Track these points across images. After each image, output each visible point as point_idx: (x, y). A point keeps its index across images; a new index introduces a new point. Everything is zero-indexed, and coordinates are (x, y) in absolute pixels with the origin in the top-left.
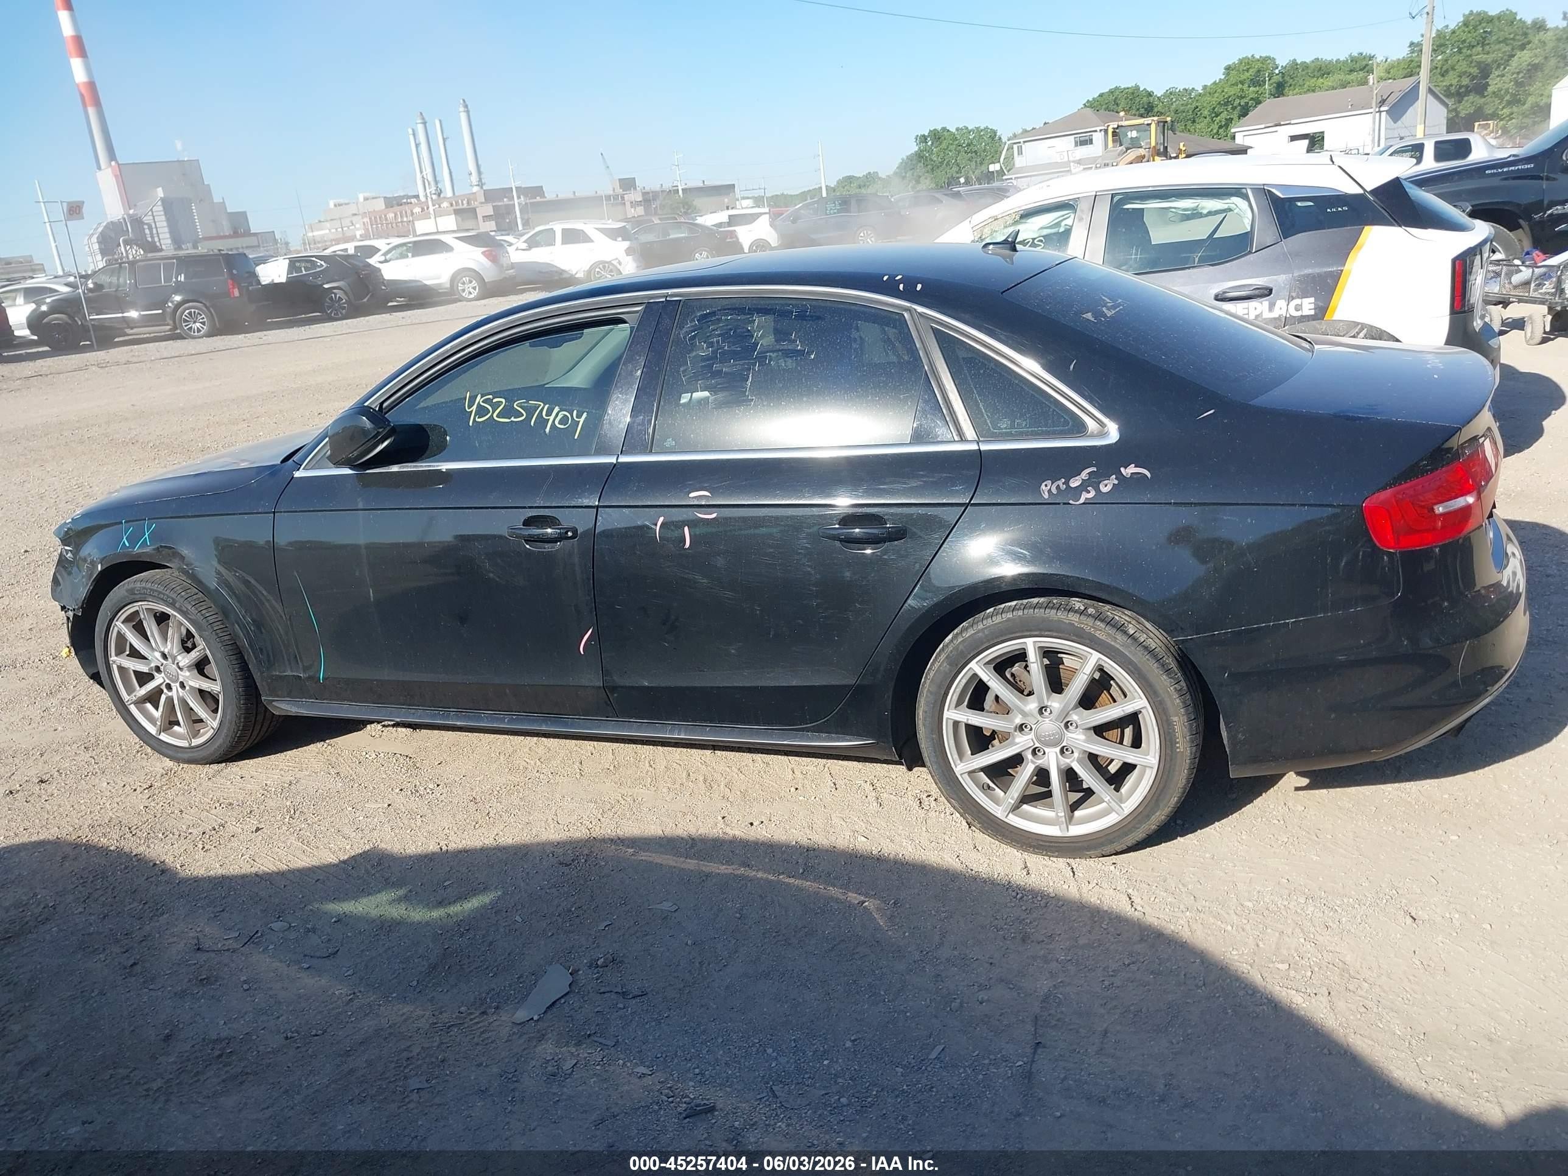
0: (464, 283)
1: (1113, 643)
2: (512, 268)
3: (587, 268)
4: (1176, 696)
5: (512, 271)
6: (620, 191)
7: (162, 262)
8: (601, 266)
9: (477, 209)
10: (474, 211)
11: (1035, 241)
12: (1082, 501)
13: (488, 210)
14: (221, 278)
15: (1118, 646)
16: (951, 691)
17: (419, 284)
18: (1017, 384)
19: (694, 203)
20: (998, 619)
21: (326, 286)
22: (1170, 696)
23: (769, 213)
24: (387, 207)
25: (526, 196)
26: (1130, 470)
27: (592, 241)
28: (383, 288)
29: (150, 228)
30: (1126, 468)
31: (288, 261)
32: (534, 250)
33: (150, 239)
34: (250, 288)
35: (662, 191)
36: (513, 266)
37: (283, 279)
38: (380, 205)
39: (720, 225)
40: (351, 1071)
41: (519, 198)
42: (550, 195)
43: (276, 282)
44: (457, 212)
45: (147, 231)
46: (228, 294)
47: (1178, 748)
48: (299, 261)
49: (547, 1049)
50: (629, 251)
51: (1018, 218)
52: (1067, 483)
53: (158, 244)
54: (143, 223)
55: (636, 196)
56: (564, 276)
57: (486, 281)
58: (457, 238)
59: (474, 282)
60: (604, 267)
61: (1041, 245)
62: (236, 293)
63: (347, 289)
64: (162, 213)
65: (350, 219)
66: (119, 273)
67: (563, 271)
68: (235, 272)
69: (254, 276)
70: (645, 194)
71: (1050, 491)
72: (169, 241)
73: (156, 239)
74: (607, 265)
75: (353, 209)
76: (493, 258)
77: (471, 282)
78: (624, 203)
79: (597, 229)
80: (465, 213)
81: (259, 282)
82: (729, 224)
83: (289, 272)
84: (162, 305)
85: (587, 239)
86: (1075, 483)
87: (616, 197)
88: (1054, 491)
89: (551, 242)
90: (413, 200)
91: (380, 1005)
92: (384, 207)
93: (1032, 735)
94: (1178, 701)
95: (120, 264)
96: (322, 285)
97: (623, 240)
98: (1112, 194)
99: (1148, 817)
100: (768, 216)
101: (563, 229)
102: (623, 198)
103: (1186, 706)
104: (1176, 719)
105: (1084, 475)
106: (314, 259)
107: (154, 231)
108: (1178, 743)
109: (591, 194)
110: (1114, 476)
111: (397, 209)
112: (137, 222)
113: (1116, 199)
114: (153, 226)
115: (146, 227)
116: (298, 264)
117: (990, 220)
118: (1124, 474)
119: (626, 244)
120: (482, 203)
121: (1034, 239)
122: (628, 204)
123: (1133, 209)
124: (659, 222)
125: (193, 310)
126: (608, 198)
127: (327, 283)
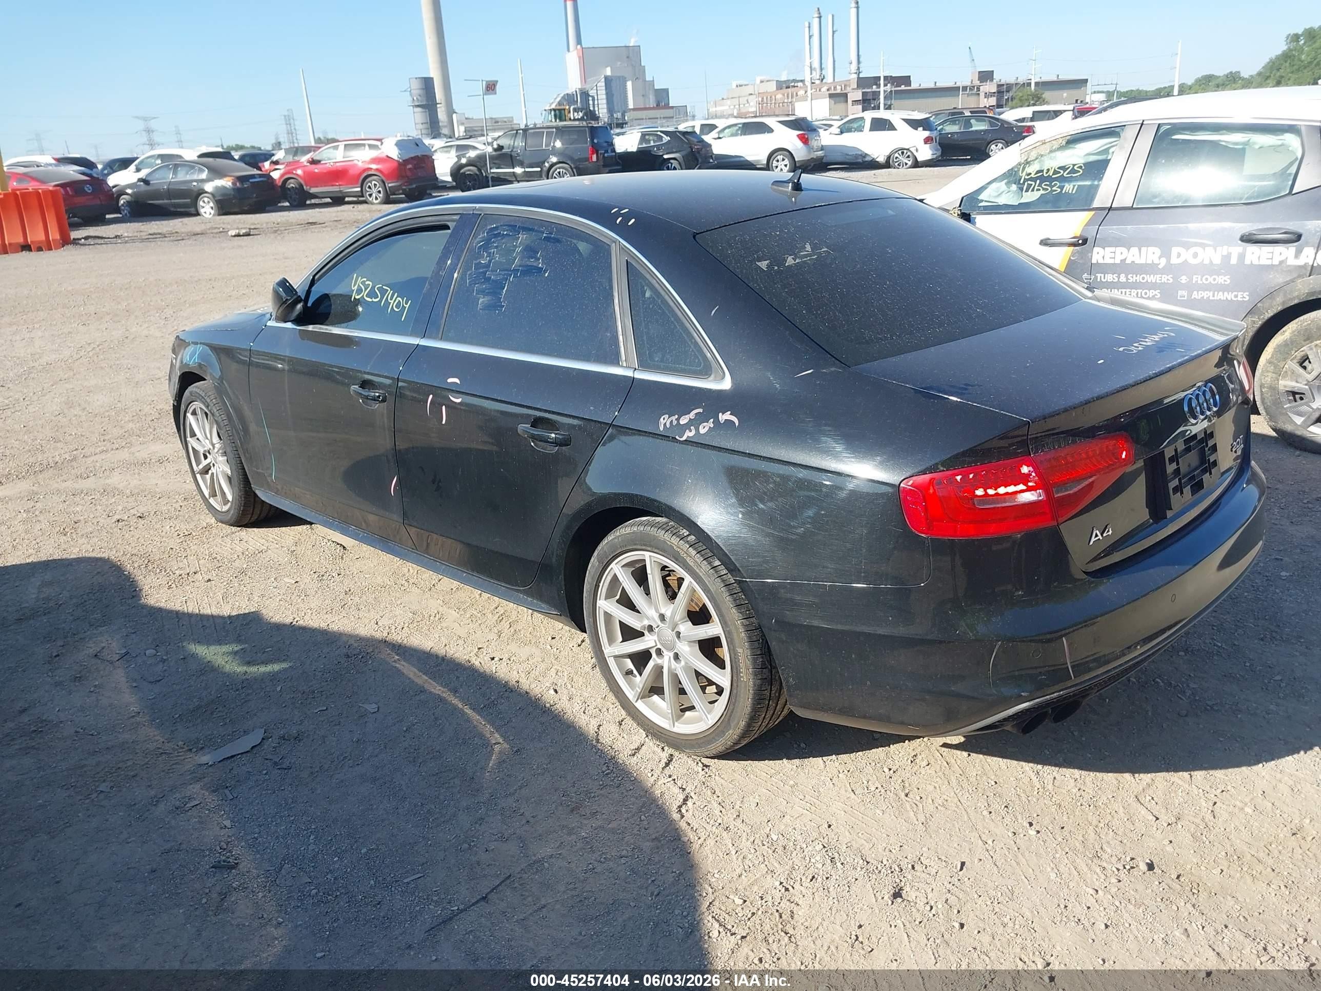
0: (778, 161)
1: (698, 571)
2: (822, 150)
3: (887, 154)
4: (741, 630)
5: (821, 152)
6: (977, 83)
7: (545, 130)
8: (900, 152)
9: (849, 95)
10: (845, 96)
11: (1075, 168)
12: (684, 438)
13: (858, 95)
14: (585, 145)
15: (701, 574)
16: (601, 585)
17: (742, 159)
18: (672, 322)
19: (1043, 96)
20: (628, 530)
21: (666, 157)
22: (737, 629)
23: (1073, 110)
24: (777, 89)
25: (892, 84)
26: (724, 417)
27: (896, 130)
28: (711, 161)
29: (593, 100)
30: (723, 414)
31: (640, 134)
32: (845, 135)
33: (592, 109)
34: (606, 155)
35: (1016, 84)
36: (822, 148)
37: (634, 149)
38: (772, 87)
39: (1023, 120)
40: (84, 766)
41: (885, 85)
42: (914, 85)
43: (629, 150)
44: (831, 96)
45: (591, 102)
46: (588, 159)
47: (742, 677)
48: (648, 134)
49: (196, 788)
50: (927, 140)
51: (1064, 143)
52: (678, 420)
53: (597, 113)
54: (589, 96)
55: (991, 87)
56: (866, 159)
57: (796, 160)
58: (780, 122)
59: (786, 160)
60: (903, 153)
61: (1079, 172)
62: (594, 158)
63: (681, 160)
64: (604, 88)
65: (746, 98)
66: (516, 136)
67: (866, 154)
68: (595, 141)
69: (611, 144)
70: (999, 86)
71: (665, 424)
72: (605, 111)
73: (596, 109)
74: (905, 151)
75: (750, 89)
76: (804, 140)
77: (783, 160)
78: (979, 94)
79: (903, 120)
80: (839, 97)
81: (614, 150)
82: (1032, 119)
83: (641, 142)
84: (540, 164)
85: (892, 127)
86: (684, 420)
87: (972, 88)
88: (668, 425)
89: (860, 129)
90: (800, 84)
91: (144, 725)
92: (775, 89)
93: (655, 637)
94: (743, 634)
95: (517, 130)
96: (662, 155)
97: (924, 130)
98: (1159, 124)
99: (723, 733)
100: (1072, 112)
101: (873, 119)
102: (978, 89)
103: (751, 641)
104: (740, 650)
105: (692, 415)
106: (659, 133)
107: (596, 102)
108: (742, 673)
109: (950, 84)
110: (712, 420)
111: (785, 91)
112: (585, 95)
113: (1162, 129)
114: (596, 98)
115: (590, 98)
116: (647, 137)
117: (1038, 144)
118: (720, 419)
119: (927, 134)
120: (853, 89)
121: (1074, 165)
122: (982, 95)
123: (1183, 140)
124: (970, 114)
125: (561, 170)
126: (965, 88)
127: (667, 154)
